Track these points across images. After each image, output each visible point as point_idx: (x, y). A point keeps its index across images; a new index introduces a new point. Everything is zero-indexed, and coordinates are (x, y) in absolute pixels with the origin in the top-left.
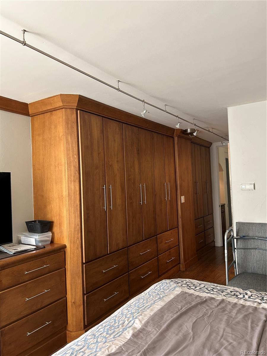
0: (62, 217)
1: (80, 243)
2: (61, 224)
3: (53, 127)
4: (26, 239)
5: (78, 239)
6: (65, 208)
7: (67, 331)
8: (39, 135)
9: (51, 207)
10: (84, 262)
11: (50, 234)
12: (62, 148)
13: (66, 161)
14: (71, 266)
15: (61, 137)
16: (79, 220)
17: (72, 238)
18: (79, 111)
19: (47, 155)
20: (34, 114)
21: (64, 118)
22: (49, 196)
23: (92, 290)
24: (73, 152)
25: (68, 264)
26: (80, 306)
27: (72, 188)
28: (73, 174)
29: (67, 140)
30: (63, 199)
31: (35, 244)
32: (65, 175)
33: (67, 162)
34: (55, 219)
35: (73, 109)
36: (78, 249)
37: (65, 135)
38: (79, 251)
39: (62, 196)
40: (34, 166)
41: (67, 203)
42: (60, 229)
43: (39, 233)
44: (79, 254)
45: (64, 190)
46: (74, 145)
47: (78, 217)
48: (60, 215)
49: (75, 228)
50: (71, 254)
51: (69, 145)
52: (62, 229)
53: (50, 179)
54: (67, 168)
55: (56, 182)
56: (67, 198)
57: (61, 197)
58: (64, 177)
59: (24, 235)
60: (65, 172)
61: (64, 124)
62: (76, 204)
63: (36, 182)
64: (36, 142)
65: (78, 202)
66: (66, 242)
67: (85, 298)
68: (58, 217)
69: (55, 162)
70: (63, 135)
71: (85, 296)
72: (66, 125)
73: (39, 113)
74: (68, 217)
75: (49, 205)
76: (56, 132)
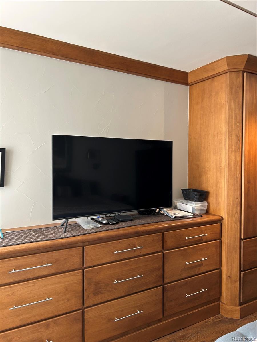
0: (219, 188)
1: (238, 217)
2: (218, 195)
3: (214, 94)
4: (182, 205)
5: (236, 213)
6: (224, 179)
7: (221, 303)
8: (197, 104)
9: (207, 177)
10: (242, 237)
11: (205, 204)
12: (223, 116)
13: (227, 130)
14: (228, 240)
15: (222, 104)
16: (239, 193)
17: (230, 212)
18: (245, 74)
19: (205, 124)
20: (194, 83)
21: (228, 82)
22: (205, 166)
23: (249, 268)
24: (236, 119)
25: (224, 236)
26: (235, 281)
27: (233, 158)
28: (234, 143)
29: (230, 106)
30: (221, 169)
31: (192, 212)
32: (225, 145)
33: (229, 130)
34: (211, 190)
35: (238, 72)
36: (236, 223)
37: (228, 102)
38: (237, 226)
39: (221, 167)
40: (190, 135)
41: (226, 174)
42: (217, 200)
43: (195, 202)
44: (238, 228)
45: (223, 160)
46: (237, 112)
47: (237, 190)
48: (217, 186)
49: (233, 201)
50: (228, 227)
51: (231, 112)
52: (218, 200)
53: (207, 148)
54: (228, 136)
55: (214, 152)
56: (226, 169)
57: (219, 168)
58: (223, 146)
59: (180, 201)
60: (225, 141)
61: (228, 89)
62: (236, 176)
63: (191, 151)
64: (193, 110)
65: (238, 174)
66: (223, 214)
67: (242, 275)
68: (214, 188)
69: (214, 131)
70: (226, 102)
71: (242, 273)
72: (229, 90)
73: (199, 81)
74: (227, 188)
75: (205, 175)
76: (217, 99)
